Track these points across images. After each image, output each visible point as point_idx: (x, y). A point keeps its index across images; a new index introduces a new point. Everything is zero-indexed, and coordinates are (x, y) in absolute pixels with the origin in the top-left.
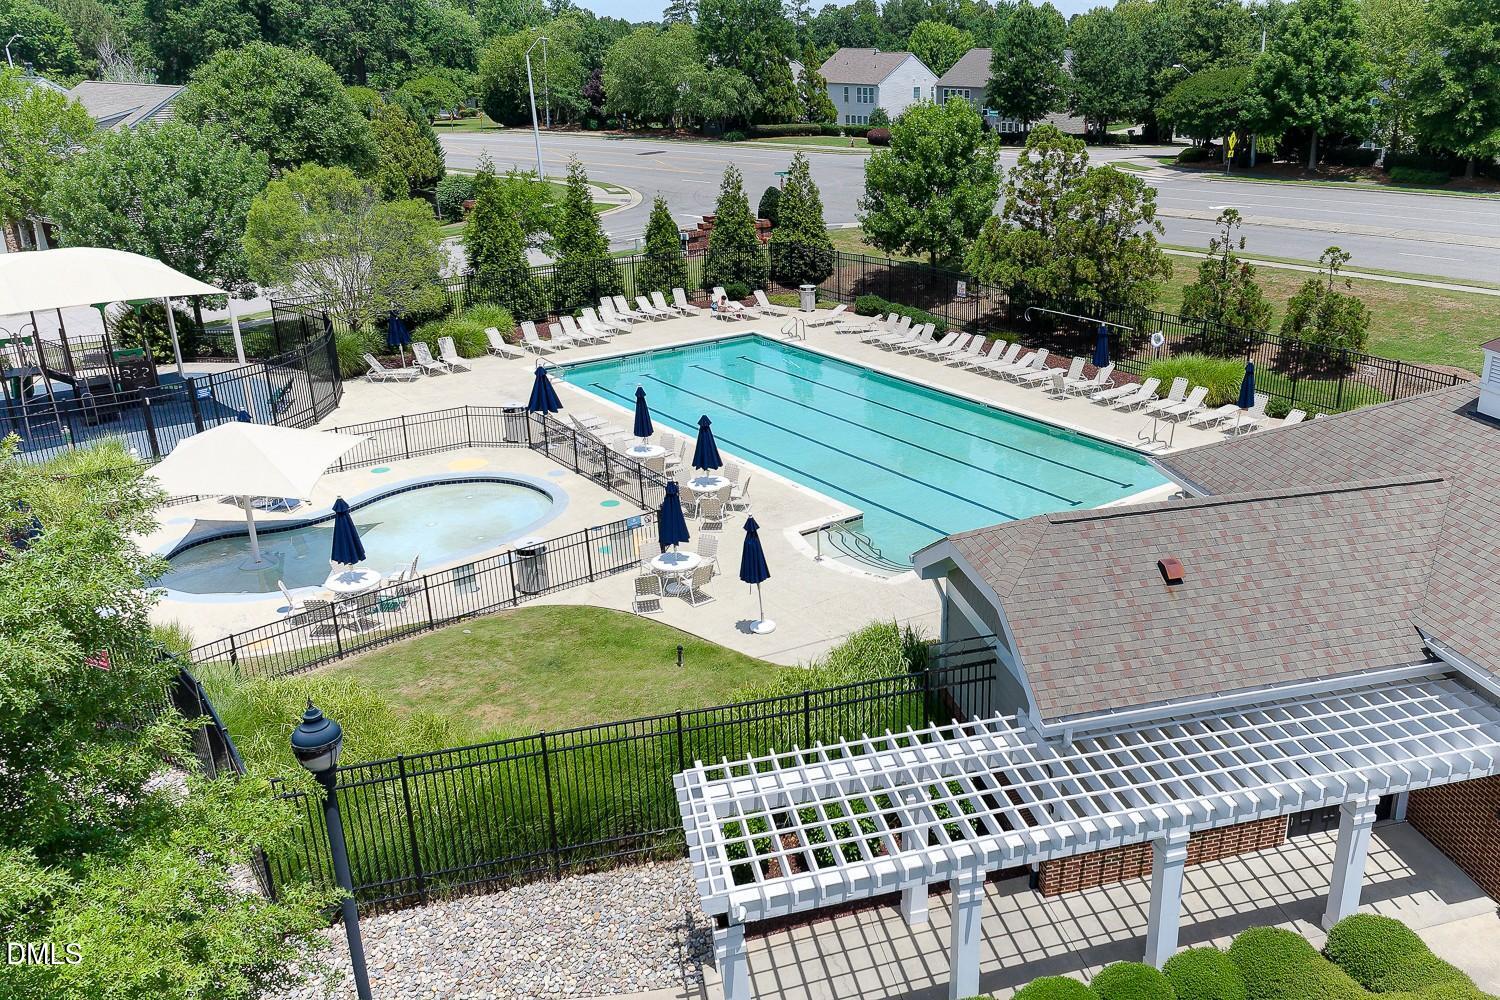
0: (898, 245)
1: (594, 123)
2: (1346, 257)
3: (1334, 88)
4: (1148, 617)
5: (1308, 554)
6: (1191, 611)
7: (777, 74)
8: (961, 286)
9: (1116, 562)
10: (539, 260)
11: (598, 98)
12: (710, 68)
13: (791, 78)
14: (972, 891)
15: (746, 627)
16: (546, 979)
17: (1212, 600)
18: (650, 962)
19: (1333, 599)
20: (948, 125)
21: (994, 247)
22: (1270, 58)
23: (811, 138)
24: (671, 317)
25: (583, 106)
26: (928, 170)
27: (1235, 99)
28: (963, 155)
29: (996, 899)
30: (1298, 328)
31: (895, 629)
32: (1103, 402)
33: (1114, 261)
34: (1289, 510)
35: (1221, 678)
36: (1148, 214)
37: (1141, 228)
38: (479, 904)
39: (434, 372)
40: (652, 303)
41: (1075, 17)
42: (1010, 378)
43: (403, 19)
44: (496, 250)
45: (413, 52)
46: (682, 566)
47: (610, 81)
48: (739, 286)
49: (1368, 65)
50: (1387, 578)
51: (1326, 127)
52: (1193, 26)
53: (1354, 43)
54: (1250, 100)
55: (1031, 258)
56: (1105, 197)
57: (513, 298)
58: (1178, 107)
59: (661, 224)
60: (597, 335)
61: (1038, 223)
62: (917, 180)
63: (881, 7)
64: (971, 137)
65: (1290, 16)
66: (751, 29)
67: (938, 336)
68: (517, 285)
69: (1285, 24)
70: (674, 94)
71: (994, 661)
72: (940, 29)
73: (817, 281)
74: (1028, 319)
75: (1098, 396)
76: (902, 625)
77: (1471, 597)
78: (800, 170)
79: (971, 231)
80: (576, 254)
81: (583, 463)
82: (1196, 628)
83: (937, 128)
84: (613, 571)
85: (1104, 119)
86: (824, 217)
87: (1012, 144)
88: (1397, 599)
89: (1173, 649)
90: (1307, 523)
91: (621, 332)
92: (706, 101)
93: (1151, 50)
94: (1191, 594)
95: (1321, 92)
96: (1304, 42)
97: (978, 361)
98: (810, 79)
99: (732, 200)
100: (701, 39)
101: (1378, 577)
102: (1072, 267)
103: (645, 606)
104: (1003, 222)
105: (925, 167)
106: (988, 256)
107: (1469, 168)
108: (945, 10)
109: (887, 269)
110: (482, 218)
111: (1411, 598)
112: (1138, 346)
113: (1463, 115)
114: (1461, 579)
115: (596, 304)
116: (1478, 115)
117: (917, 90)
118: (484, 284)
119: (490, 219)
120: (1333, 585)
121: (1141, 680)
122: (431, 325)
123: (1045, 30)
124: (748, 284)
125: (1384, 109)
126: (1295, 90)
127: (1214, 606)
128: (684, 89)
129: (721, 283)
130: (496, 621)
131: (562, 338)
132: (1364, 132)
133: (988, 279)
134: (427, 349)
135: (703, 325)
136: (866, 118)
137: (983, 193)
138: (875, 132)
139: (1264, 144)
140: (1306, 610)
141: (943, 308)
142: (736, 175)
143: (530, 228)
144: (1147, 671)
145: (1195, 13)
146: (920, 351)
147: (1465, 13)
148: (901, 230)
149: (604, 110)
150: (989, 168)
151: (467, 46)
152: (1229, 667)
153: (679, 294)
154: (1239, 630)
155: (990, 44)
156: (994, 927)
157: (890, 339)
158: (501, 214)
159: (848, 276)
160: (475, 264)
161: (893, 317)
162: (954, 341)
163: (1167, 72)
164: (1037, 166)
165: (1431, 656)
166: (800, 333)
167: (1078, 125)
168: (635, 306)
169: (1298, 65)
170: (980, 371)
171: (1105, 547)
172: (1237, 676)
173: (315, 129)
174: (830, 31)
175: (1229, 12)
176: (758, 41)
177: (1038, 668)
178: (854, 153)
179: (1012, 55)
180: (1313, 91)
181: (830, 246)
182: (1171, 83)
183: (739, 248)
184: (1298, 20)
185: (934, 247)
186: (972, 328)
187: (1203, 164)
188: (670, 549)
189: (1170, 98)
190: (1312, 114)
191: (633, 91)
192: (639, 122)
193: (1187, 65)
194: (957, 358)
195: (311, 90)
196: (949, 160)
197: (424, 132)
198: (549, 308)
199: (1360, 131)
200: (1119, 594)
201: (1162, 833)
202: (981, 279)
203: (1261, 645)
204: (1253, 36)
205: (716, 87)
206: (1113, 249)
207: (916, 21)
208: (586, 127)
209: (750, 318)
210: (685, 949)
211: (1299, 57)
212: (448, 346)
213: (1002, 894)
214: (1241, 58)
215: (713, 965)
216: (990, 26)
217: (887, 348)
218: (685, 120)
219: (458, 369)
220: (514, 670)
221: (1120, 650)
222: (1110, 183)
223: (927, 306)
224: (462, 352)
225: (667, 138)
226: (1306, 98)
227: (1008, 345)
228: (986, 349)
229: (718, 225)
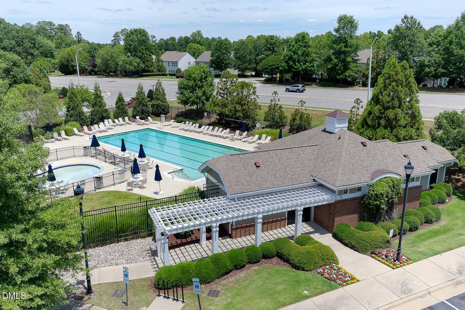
0: (187, 104)
1: (93, 73)
2: (305, 103)
3: (304, 61)
4: (253, 174)
5: (288, 161)
6: (262, 172)
7: (148, 59)
8: (206, 114)
9: (245, 163)
10: (86, 110)
11: (94, 66)
12: (128, 57)
13: (153, 59)
14: (216, 229)
15: (156, 193)
16: (119, 261)
17: (266, 170)
18: (143, 257)
19: (293, 170)
20: (200, 71)
21: (214, 103)
22: (287, 53)
23: (159, 76)
24: (124, 125)
25: (90, 68)
26: (195, 83)
27: (278, 64)
28: (204, 79)
29: (222, 241)
30: (294, 122)
31: (194, 187)
32: (244, 142)
33: (246, 105)
34: (283, 152)
35: (269, 186)
36: (254, 93)
37: (253, 97)
38: (100, 249)
39: (59, 140)
40: (119, 121)
41: (234, 42)
42: (220, 137)
43: (32, 43)
44: (75, 107)
45: (35, 53)
46: (138, 180)
47: (98, 61)
48: (143, 116)
49: (313, 54)
50: (305, 165)
51: (303, 71)
52: (266, 44)
53: (309, 49)
54: (282, 64)
55: (224, 106)
56: (243, 89)
57: (80, 120)
58: (263, 66)
59: (120, 99)
60: (104, 129)
61: (225, 96)
62: (192, 86)
63: (177, 39)
64: (207, 74)
65: (292, 42)
66: (140, 46)
67: (200, 127)
68: (81, 117)
69: (290, 44)
70: (118, 64)
71: (219, 188)
72: (195, 46)
73: (166, 114)
74: (224, 122)
75: (243, 140)
76: (196, 186)
77: (323, 167)
78: (159, 84)
79: (207, 100)
80: (97, 108)
81: (107, 160)
82: (263, 176)
83: (198, 72)
84: (120, 183)
85: (243, 70)
86: (167, 97)
87: (218, 78)
88: (307, 169)
89: (258, 180)
90: (288, 154)
91: (111, 129)
92: (128, 66)
93: (256, 50)
94: (262, 169)
95: (301, 62)
96: (296, 49)
97: (211, 133)
98: (158, 60)
99: (140, 92)
100: (126, 49)
101: (303, 165)
102: (235, 108)
103: (129, 190)
104: (216, 96)
105: (194, 82)
106: (213, 105)
107: (341, 82)
108: (196, 40)
109: (184, 111)
110: (70, 98)
111: (310, 169)
112: (254, 128)
113: (338, 68)
114: (321, 165)
115: (103, 122)
116: (342, 68)
117: (189, 63)
118: (71, 116)
119: (73, 99)
120: (293, 167)
121: (251, 187)
122: (57, 128)
123: (226, 46)
124: (146, 115)
125: (318, 67)
126: (294, 61)
127: (267, 172)
128: (121, 63)
129: (138, 115)
130: (91, 195)
131: (95, 130)
132: (313, 73)
133: (213, 111)
134: (57, 134)
135: (134, 126)
136: (175, 71)
137: (210, 89)
138: (178, 74)
139: (288, 76)
140: (287, 172)
141: (201, 120)
142: (141, 86)
143: (83, 101)
144: (252, 185)
145: (267, 41)
146: (195, 131)
147: (337, 41)
148: (188, 99)
149: (96, 69)
150: (212, 83)
151: (51, 51)
152: (270, 184)
153: (126, 118)
154: (273, 176)
155: (210, 50)
156: (221, 245)
157: (186, 128)
158: (76, 97)
159: (173, 113)
160: (68, 111)
161: (187, 122)
162: (204, 128)
163: (260, 57)
164: (225, 81)
165: (314, 180)
166: (162, 127)
167: (236, 72)
168: (114, 122)
169: (294, 55)
170: (212, 135)
171: (242, 160)
172: (272, 185)
173: (16, 75)
174: (162, 46)
175: (276, 41)
176: (143, 49)
177: (228, 184)
178: (172, 81)
179: (216, 53)
180: (299, 62)
181: (168, 105)
182: (261, 60)
183: (143, 106)
184: (294, 43)
185: (198, 104)
186: (209, 125)
187: (271, 82)
188: (135, 176)
189: (261, 64)
190: (299, 68)
191: (105, 64)
192: (107, 73)
193: (266, 55)
194: (206, 132)
195: (15, 64)
196: (201, 80)
197: (45, 76)
198: (89, 123)
199: (312, 72)
200: (246, 169)
201: (256, 216)
202: (211, 112)
203: (277, 179)
204: (283, 47)
205: (131, 63)
206: (246, 102)
207: (188, 43)
208: (90, 74)
209: (147, 124)
210: (150, 254)
211: (295, 52)
212: (63, 133)
213: (223, 239)
214: (280, 53)
215: (158, 256)
216: (210, 45)
217: (186, 130)
218: (121, 72)
219: (66, 139)
220: (98, 204)
221: (246, 181)
222: (244, 86)
223: (197, 120)
224: (67, 134)
225: (116, 77)
226: (297, 63)
227: (219, 129)
228: (213, 129)
229: (137, 100)
